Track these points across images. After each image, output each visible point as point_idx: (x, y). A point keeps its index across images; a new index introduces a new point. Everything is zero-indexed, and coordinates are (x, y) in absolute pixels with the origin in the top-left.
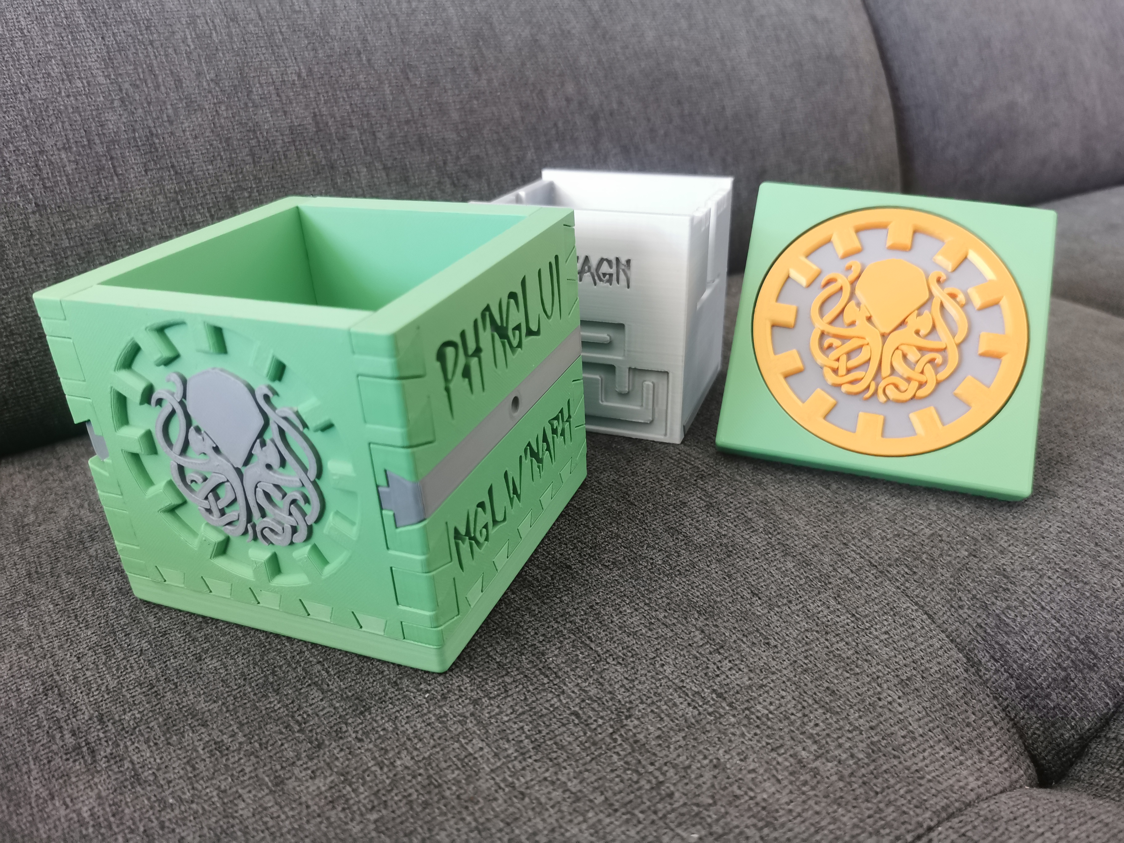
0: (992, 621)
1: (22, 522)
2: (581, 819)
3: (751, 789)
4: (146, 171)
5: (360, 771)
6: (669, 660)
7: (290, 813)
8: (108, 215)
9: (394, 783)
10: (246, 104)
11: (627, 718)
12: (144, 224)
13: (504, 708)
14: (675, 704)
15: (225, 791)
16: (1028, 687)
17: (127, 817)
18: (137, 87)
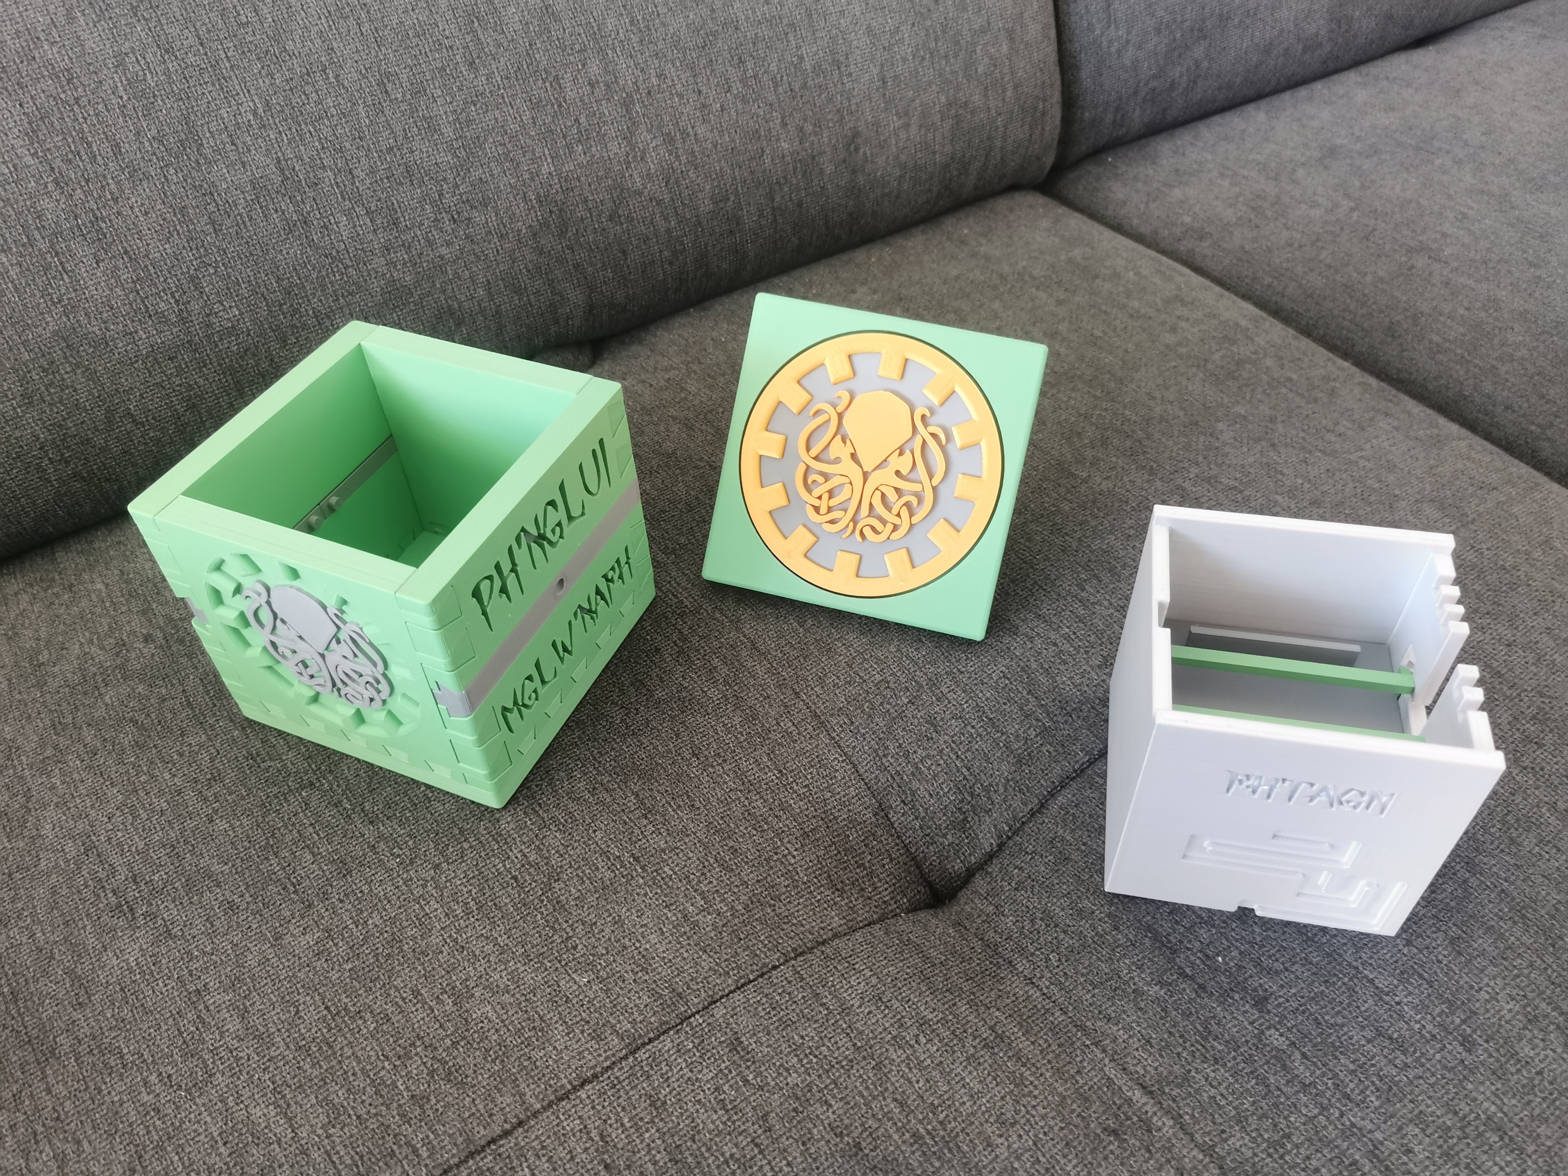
0: (909, 769)
1: (38, 660)
2: (503, 967)
3: (639, 941)
4: (97, 263)
5: (340, 928)
6: (602, 825)
7: (286, 964)
8: (64, 319)
9: (365, 940)
10: (197, 162)
11: (555, 881)
12: (105, 322)
13: (458, 872)
14: (597, 868)
15: (237, 945)
16: (929, 828)
17: (164, 966)
18: (70, 162)
